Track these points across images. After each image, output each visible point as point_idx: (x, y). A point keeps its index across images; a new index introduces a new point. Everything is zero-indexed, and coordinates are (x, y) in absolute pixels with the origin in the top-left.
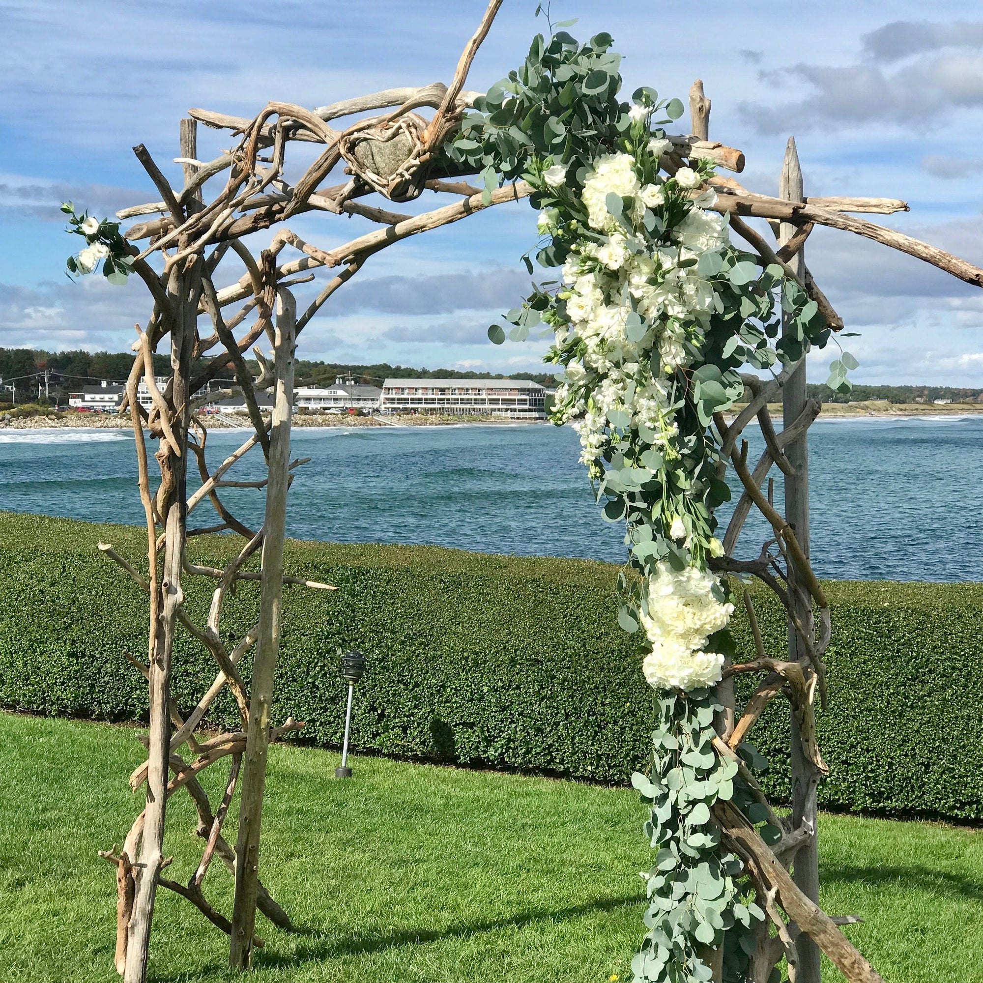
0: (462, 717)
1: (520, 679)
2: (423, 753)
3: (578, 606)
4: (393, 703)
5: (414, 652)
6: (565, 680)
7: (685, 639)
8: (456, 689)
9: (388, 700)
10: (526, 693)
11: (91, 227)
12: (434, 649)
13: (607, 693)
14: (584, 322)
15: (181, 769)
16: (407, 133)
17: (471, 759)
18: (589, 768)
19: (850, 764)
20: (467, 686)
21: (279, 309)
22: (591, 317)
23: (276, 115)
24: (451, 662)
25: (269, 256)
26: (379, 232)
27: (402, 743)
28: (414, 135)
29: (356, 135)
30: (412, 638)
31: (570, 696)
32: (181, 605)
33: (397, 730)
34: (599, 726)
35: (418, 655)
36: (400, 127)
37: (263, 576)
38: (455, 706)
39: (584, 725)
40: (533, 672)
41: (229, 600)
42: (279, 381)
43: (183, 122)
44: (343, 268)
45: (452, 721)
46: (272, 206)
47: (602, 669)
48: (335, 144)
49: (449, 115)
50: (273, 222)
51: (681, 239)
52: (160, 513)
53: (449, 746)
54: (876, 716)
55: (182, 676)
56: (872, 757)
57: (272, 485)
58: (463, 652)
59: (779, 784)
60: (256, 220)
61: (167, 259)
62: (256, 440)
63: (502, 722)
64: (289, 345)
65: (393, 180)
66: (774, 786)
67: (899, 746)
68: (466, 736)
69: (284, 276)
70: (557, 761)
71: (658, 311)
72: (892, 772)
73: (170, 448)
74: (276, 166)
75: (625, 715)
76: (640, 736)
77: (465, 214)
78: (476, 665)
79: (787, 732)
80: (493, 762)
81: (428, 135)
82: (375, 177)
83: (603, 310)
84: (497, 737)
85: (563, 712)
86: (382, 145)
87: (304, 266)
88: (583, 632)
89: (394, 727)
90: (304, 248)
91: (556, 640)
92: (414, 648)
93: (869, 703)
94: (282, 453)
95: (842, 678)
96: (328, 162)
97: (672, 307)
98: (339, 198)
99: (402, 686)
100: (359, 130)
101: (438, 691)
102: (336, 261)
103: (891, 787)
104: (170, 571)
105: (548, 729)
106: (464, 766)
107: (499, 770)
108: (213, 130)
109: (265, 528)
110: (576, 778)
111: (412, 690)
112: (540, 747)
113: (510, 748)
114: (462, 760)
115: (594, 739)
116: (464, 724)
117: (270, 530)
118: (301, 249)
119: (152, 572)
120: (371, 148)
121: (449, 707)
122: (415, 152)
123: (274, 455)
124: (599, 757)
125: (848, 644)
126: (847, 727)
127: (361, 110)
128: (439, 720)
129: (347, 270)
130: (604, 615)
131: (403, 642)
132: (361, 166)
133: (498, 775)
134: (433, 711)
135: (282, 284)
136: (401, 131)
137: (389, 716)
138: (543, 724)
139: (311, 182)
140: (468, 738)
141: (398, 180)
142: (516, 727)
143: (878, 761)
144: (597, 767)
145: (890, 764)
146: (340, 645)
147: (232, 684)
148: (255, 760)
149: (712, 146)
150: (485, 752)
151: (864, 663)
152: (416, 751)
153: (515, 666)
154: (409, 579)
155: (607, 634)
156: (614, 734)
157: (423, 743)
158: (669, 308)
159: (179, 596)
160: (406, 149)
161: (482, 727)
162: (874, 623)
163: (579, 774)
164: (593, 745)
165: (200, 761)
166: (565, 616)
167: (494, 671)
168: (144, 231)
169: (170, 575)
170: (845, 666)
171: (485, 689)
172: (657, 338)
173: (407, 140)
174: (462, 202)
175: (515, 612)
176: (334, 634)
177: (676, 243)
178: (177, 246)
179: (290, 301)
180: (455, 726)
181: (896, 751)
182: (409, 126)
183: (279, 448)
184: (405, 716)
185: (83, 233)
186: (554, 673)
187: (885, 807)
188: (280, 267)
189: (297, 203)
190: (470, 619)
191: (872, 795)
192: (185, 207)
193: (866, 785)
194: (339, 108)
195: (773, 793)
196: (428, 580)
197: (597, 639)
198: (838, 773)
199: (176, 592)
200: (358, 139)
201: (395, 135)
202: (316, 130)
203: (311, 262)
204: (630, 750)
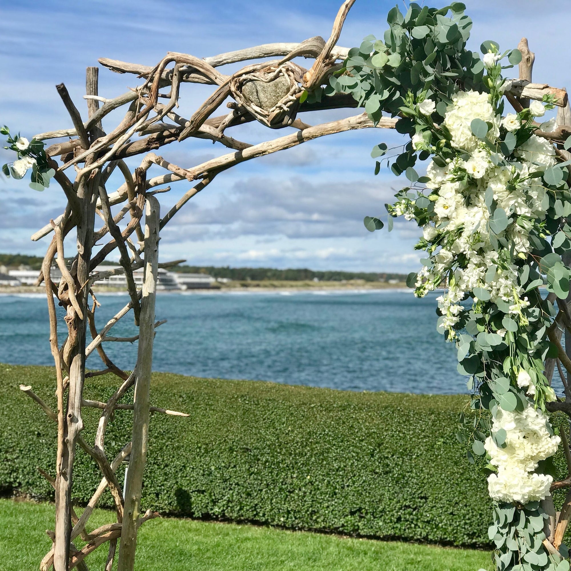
0: (197, 486)
1: (236, 461)
2: (170, 510)
3: (272, 412)
4: (150, 478)
5: (164, 444)
6: (267, 461)
7: (523, 463)
8: (193, 468)
9: (147, 476)
10: (240, 470)
11: (24, 144)
12: (178, 441)
13: (295, 470)
14: (447, 219)
15: (74, 553)
16: (286, 75)
17: (202, 514)
18: (282, 519)
19: (454, 515)
20: (201, 466)
21: (147, 210)
22: (454, 215)
23: (174, 62)
24: (190, 450)
25: (141, 172)
26: (230, 155)
27: (156, 504)
28: (292, 78)
29: (244, 77)
30: (162, 435)
31: (270, 472)
32: (81, 430)
33: (152, 496)
34: (289, 492)
35: (167, 446)
36: (280, 71)
37: (136, 406)
38: (192, 479)
39: (279, 491)
40: (245, 456)
41: (36, 410)
42: (148, 264)
43: (89, 69)
44: (199, 181)
45: (190, 489)
46: (163, 132)
47: (291, 454)
48: (227, 83)
49: (327, 61)
50: (162, 144)
51: (524, 156)
52: (65, 361)
53: (188, 506)
54: (471, 483)
55: (3, 461)
56: (469, 510)
57: (142, 340)
58: (197, 443)
59: (408, 528)
60: (150, 142)
61: (78, 171)
62: (130, 307)
63: (224, 489)
64: (155, 237)
65: (273, 111)
66: (405, 530)
67: (486, 503)
68: (200, 499)
69: (151, 187)
70: (261, 515)
71: (511, 210)
72: (482, 519)
73: (76, 313)
74: (174, 101)
75: (306, 484)
76: (317, 498)
77: (298, 143)
78: (207, 451)
79: (414, 494)
80: (217, 516)
81: (310, 77)
82: (258, 109)
83: (463, 210)
84: (220, 499)
85: (265, 482)
86: (265, 84)
87: (167, 180)
88: (277, 430)
89: (150, 494)
90: (169, 166)
91: (259, 435)
92: (164, 441)
93: (466, 475)
94: (150, 317)
95: (448, 459)
96: (220, 97)
97: (520, 208)
98: (221, 126)
99: (156, 466)
100: (246, 73)
101: (181, 470)
102: (194, 176)
103: (481, 530)
104: (73, 405)
105: (255, 494)
106: (198, 518)
107: (221, 521)
108: (118, 74)
109: (136, 371)
110: (273, 526)
111: (163, 469)
112: (249, 505)
113: (229, 506)
114: (196, 515)
115: (285, 500)
116: (199, 491)
117: (141, 373)
118: (167, 168)
119: (60, 407)
120: (256, 87)
121: (188, 480)
122: (292, 90)
123: (144, 318)
124: (289, 512)
125: (450, 437)
126: (453, 491)
127: (242, 60)
128: (181, 489)
129: (201, 183)
130: (290, 419)
131: (156, 437)
132: (248, 100)
133: (221, 524)
134: (177, 482)
135: (149, 193)
136: (281, 74)
137: (147, 486)
138: (252, 491)
139: (205, 112)
140: (201, 501)
141: (277, 111)
142: (233, 493)
143: (473, 512)
144: (287, 518)
145: (481, 515)
146: (114, 439)
147: (112, 488)
148: (129, 544)
149: (542, 87)
150: (212, 509)
151: (462, 449)
152: (165, 509)
153: (232, 453)
154: (159, 395)
155: (293, 431)
156: (299, 497)
157: (170, 504)
158: (518, 209)
159: (80, 424)
160: (285, 88)
161: (210, 493)
162: (467, 423)
163: (275, 523)
164: (285, 504)
165: (88, 547)
166: (264, 419)
167: (219, 456)
168: (59, 149)
169: (73, 408)
170: (450, 451)
171: (213, 468)
172: (508, 233)
173: (286, 81)
174: (296, 134)
175: (231, 417)
176: (109, 432)
177: (520, 160)
178: (85, 161)
179: (155, 204)
180: (192, 492)
181: (484, 506)
182: (287, 70)
183: (148, 312)
184: (158, 486)
185: (16, 150)
186: (259, 457)
187: (476, 543)
188: (149, 181)
189: (192, 129)
190: (201, 421)
191: (468, 535)
192: (89, 133)
193: (464, 528)
194: (224, 58)
195: (404, 534)
196: (171, 396)
197: (286, 434)
198: (446, 520)
199: (77, 421)
200: (244, 80)
201: (276, 77)
202: (208, 73)
203: (173, 177)
204: (310, 507)
